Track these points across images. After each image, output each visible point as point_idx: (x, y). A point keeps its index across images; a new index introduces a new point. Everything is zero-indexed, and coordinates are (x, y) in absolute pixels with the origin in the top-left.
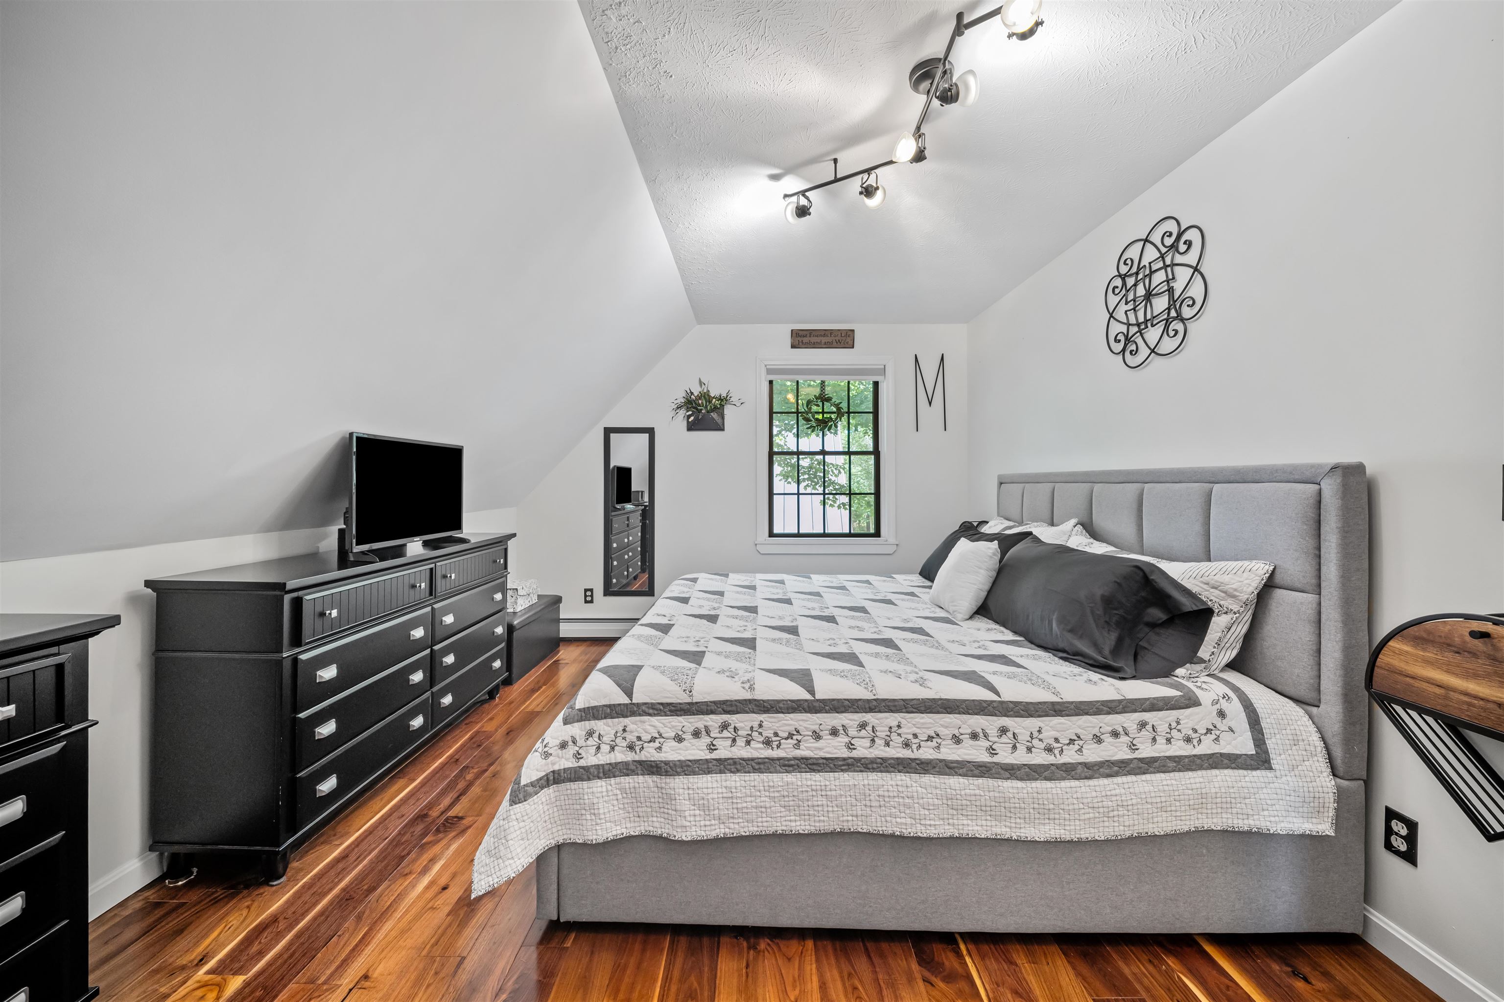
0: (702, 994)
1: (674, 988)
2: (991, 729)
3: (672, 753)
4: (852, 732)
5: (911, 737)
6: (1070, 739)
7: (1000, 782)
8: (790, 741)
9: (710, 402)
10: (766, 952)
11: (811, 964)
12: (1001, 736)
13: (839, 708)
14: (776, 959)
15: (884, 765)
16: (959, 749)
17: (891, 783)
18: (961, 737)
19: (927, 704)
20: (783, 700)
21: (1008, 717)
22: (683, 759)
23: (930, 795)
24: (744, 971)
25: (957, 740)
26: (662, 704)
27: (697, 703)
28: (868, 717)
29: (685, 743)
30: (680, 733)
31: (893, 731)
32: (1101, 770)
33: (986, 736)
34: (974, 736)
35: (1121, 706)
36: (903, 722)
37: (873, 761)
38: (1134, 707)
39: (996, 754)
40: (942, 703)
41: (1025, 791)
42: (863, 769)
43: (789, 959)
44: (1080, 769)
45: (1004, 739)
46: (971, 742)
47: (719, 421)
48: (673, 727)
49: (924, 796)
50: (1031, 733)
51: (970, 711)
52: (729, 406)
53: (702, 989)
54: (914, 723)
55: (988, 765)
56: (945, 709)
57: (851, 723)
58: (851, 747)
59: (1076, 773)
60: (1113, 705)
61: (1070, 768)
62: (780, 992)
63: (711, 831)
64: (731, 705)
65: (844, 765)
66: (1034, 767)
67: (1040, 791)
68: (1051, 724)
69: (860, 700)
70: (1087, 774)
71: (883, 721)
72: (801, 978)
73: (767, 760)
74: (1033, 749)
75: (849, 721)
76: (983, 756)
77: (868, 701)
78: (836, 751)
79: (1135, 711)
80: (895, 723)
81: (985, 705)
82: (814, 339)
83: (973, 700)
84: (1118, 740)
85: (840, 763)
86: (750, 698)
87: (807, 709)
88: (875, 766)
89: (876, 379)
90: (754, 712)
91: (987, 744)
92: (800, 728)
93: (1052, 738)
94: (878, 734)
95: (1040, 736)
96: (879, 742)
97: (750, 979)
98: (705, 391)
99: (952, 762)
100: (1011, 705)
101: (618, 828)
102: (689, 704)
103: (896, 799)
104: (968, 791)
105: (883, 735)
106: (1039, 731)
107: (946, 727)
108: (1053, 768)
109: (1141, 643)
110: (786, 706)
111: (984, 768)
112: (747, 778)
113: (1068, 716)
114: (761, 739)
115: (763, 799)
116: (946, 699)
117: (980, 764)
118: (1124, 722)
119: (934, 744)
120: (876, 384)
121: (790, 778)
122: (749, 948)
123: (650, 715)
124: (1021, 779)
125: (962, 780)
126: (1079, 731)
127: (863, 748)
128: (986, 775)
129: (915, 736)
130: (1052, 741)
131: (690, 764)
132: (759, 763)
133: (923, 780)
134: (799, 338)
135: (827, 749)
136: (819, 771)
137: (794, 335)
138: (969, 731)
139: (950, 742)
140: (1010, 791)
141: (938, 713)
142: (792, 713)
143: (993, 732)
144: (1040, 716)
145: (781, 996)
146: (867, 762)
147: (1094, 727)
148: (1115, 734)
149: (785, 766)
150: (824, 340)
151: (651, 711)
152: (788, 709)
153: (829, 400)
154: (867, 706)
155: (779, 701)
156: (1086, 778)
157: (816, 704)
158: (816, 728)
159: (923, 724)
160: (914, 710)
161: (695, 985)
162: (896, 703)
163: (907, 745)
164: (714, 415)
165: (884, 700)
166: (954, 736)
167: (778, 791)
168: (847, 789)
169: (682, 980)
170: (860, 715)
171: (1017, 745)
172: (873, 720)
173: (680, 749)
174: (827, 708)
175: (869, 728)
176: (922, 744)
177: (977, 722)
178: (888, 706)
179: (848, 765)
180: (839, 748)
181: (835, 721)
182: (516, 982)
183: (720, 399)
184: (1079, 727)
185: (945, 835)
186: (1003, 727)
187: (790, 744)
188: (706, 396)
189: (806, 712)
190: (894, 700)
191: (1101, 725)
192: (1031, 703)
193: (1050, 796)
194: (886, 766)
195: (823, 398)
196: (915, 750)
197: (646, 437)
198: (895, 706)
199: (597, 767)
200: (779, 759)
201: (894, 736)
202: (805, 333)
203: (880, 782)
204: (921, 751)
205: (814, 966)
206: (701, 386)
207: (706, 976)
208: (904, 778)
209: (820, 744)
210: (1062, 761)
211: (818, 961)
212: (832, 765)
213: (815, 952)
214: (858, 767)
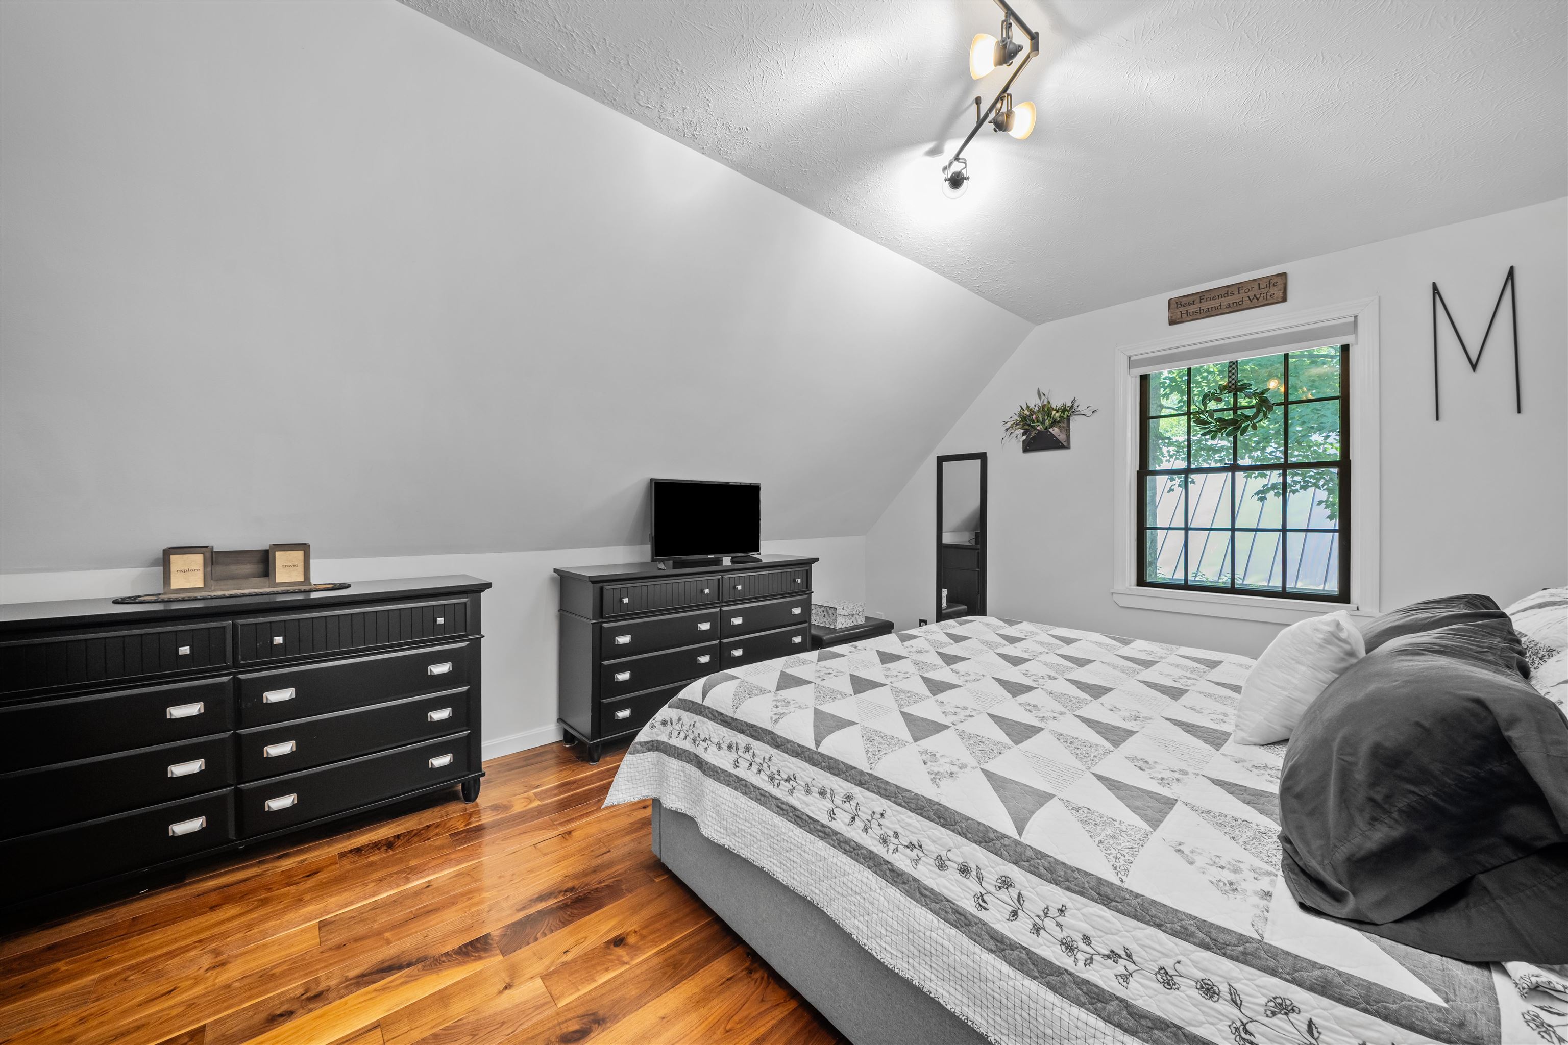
0: (682, 970)
1: (674, 952)
2: (990, 873)
3: (713, 757)
4: (838, 800)
5: (891, 833)
6: (1112, 951)
7: (977, 949)
8: (787, 784)
9: (1049, 415)
10: (754, 982)
11: (774, 1019)
12: (1000, 888)
13: (833, 769)
14: (753, 993)
15: (856, 851)
16: (940, 876)
17: (857, 875)
18: (947, 863)
19: (920, 802)
20: (792, 741)
21: (1019, 867)
22: (716, 765)
23: (890, 913)
24: (724, 980)
25: (941, 865)
26: (717, 712)
27: (736, 720)
28: (857, 790)
29: (721, 752)
30: (721, 742)
31: (875, 817)
32: (1156, 1032)
33: (980, 878)
34: (964, 870)
35: (1241, 948)
36: (888, 813)
37: (847, 841)
38: (1272, 963)
39: (986, 909)
40: (938, 809)
41: (1011, 983)
42: (836, 845)
43: (762, 1001)
44: (1112, 1007)
45: (1003, 894)
46: (958, 876)
47: (1062, 437)
48: (719, 735)
49: (884, 911)
50: (1047, 908)
51: (969, 835)
52: (1076, 417)
53: (686, 967)
54: (899, 819)
55: (970, 917)
56: (939, 818)
57: (840, 790)
58: (833, 816)
59: (1104, 1008)
60: (1221, 937)
61: (1098, 995)
62: (727, 1015)
63: (720, 837)
64: (756, 731)
65: (821, 831)
66: (1035, 958)
67: (1034, 996)
68: (1085, 910)
69: (855, 768)
70: (1123, 1021)
71: (871, 802)
72: (750, 1022)
73: (767, 794)
74: (1042, 932)
75: (838, 787)
76: (967, 902)
77: (862, 773)
78: (818, 813)
79: (1273, 973)
80: (879, 810)
81: (992, 836)
82: (1205, 305)
83: (979, 823)
84: (1210, 1002)
85: (819, 827)
86: (770, 729)
87: (807, 758)
88: (848, 848)
89: (1344, 340)
90: (768, 744)
91: (978, 889)
92: (797, 776)
93: (1079, 932)
94: (860, 813)
95: (1060, 919)
96: (859, 823)
97: (719, 989)
98: (1045, 403)
99: (926, 888)
100: (1029, 853)
101: (680, 803)
102: (732, 718)
103: (858, 897)
104: (934, 935)
105: (865, 817)
106: (1061, 911)
107: (934, 842)
108: (1066, 977)
109: (1482, 877)
110: (792, 748)
111: (962, 918)
112: (749, 804)
113: (1119, 911)
114: (768, 773)
115: (756, 830)
116: (944, 807)
117: (959, 910)
118: (1239, 980)
119: (913, 854)
120: (1345, 349)
121: (779, 821)
122: (746, 969)
123: (709, 718)
124: (1010, 963)
125: (930, 916)
126: (1133, 947)
127: (843, 822)
128: (962, 929)
129: (896, 835)
130: (1078, 937)
131: (719, 771)
132: (761, 795)
133: (888, 890)
134: (1182, 309)
135: (812, 808)
136: (801, 827)
137: (1173, 306)
138: (960, 860)
139: (932, 862)
140: (989, 969)
141: (929, 818)
142: (795, 757)
143: (991, 878)
144: (1068, 889)
145: (724, 1018)
146: (841, 839)
147: (1166, 955)
148: (1209, 990)
149: (778, 807)
150: (1225, 301)
151: (710, 715)
152: (793, 751)
153: (1243, 388)
154: (858, 778)
155: (788, 741)
156: (1119, 1025)
157: (815, 757)
158: (809, 780)
159: (909, 825)
160: (903, 804)
161: (687, 961)
162: (888, 787)
163: (884, 841)
164: (1055, 431)
165: (877, 778)
166: (939, 858)
167: (768, 829)
168: (818, 858)
169: (682, 952)
170: (849, 784)
171: (1020, 912)
172: (859, 795)
173: (717, 755)
174: (823, 764)
175: (853, 803)
176: (901, 848)
177: (976, 854)
178: (879, 787)
179: (825, 833)
180: (822, 811)
181: (826, 782)
182: (613, 882)
183: (1064, 410)
184: (1136, 940)
185: (901, 973)
186: (1006, 877)
187: (786, 787)
188: (1046, 410)
189: (806, 761)
190: (887, 783)
191: (1180, 958)
192: (1064, 864)
193: (1048, 1014)
194: (858, 855)
195: (1235, 388)
196: (890, 851)
197: (977, 463)
198: (885, 790)
199: (676, 748)
200: (776, 798)
201: (874, 824)
202: (1191, 299)
203: (847, 869)
204: (896, 855)
205: (774, 1022)
206: (1040, 398)
207: (700, 960)
208: (870, 877)
209: (808, 799)
210: (1085, 976)
211: (781, 1021)
212: (811, 826)
213: (789, 1014)
214: (832, 840)
